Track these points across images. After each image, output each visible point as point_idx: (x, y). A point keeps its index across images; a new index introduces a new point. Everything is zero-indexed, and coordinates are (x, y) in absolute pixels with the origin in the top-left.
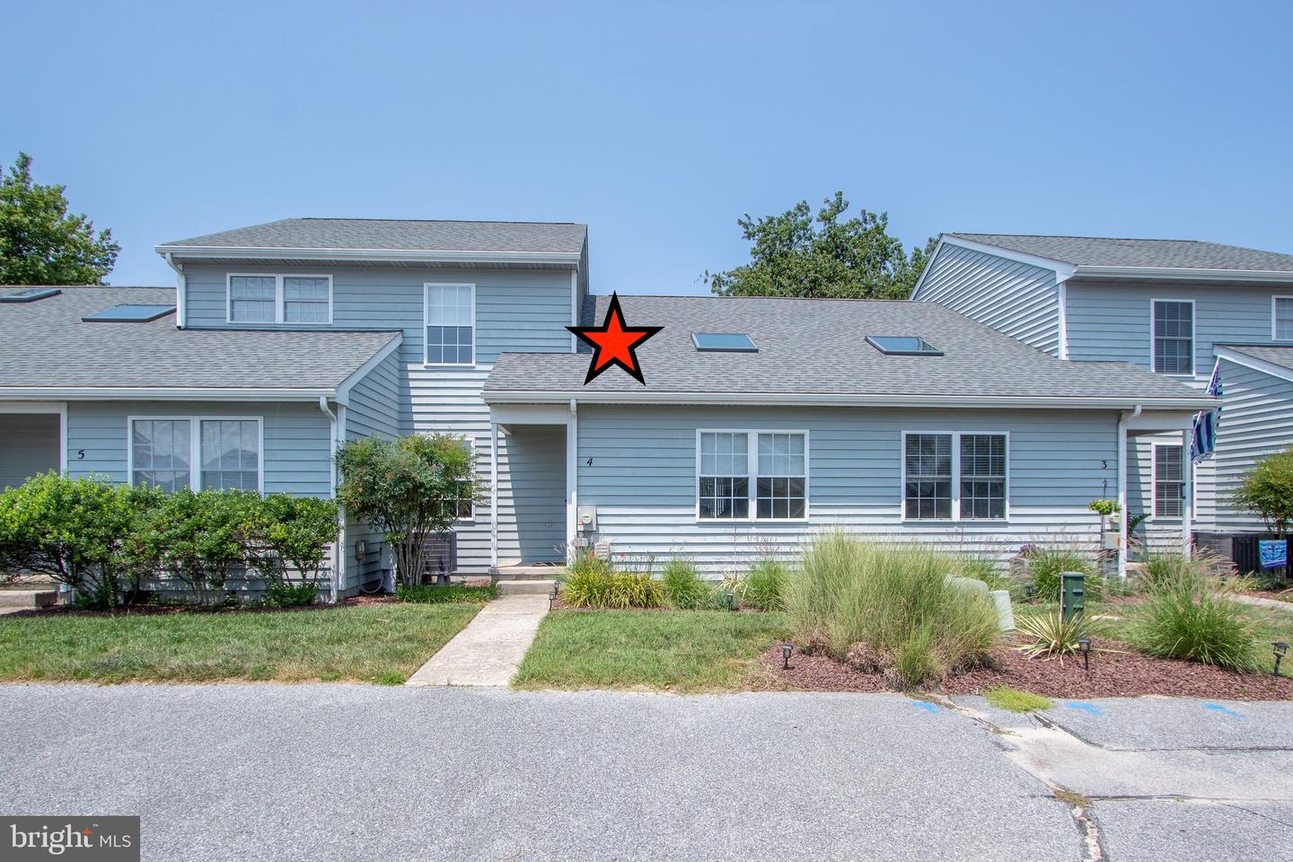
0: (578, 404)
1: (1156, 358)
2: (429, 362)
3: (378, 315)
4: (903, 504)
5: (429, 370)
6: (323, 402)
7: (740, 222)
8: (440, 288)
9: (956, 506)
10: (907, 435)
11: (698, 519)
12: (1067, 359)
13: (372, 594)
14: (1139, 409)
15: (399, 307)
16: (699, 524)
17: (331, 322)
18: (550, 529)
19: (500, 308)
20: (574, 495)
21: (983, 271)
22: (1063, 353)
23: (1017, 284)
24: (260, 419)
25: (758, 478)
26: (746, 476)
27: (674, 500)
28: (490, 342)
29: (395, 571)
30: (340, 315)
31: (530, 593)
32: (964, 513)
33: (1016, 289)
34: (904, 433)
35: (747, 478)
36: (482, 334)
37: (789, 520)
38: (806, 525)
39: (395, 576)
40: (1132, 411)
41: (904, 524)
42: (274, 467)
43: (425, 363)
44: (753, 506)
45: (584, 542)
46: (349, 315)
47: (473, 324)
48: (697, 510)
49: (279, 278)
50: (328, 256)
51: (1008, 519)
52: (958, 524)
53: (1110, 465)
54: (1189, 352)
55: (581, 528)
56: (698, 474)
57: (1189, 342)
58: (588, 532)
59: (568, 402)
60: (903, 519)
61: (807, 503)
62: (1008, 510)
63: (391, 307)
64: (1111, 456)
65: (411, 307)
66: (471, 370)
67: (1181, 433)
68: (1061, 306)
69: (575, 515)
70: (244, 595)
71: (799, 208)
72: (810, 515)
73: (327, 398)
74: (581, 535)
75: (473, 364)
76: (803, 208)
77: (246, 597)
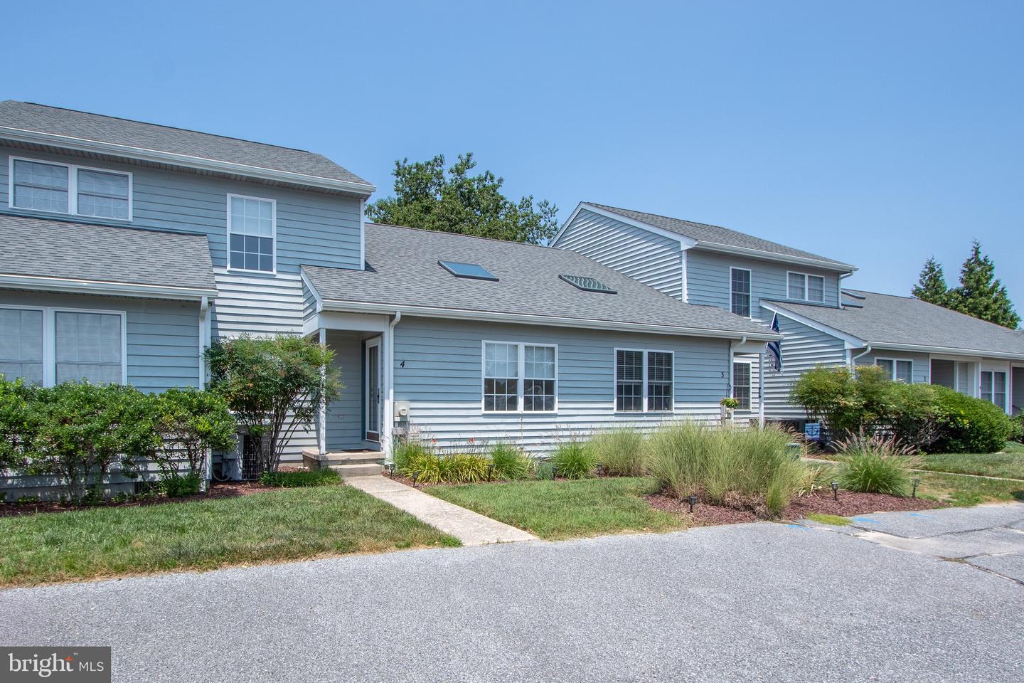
0: (401, 316)
1: (732, 306)
2: (231, 267)
3: (181, 218)
4: (615, 401)
5: (232, 274)
6: (205, 302)
7: (398, 164)
8: (242, 199)
9: (645, 402)
10: (618, 351)
11: (483, 411)
12: (687, 302)
13: (224, 482)
14: (745, 339)
15: (202, 213)
16: (485, 416)
17: (130, 219)
18: (342, 421)
19: (298, 225)
20: (392, 391)
21: (618, 234)
22: (685, 298)
23: (646, 247)
24: (124, 314)
25: (525, 380)
26: (516, 378)
27: (465, 397)
28: (289, 254)
29: (241, 461)
30: (140, 213)
31: (361, 475)
32: (650, 407)
33: (645, 250)
34: (616, 349)
35: (516, 380)
36: (282, 246)
37: (544, 412)
38: (556, 415)
39: (241, 466)
40: (741, 340)
41: (616, 415)
42: (137, 361)
43: (229, 268)
44: (521, 401)
45: (400, 431)
46: (148, 214)
47: (274, 236)
48: (482, 405)
49: (73, 170)
50: (137, 155)
51: (674, 411)
52: (647, 415)
53: (726, 375)
54: (748, 303)
55: (398, 419)
56: (484, 376)
57: (748, 296)
58: (403, 422)
59: (394, 313)
60: (615, 411)
61: (557, 400)
62: (674, 405)
63: (194, 211)
64: (725, 369)
65: (213, 214)
66: (272, 278)
67: (758, 356)
68: (684, 266)
69: (390, 410)
70: (104, 489)
71: (435, 160)
72: (559, 409)
73: (208, 298)
74: (397, 425)
75: (274, 272)
76: (439, 161)
77: (107, 491)
